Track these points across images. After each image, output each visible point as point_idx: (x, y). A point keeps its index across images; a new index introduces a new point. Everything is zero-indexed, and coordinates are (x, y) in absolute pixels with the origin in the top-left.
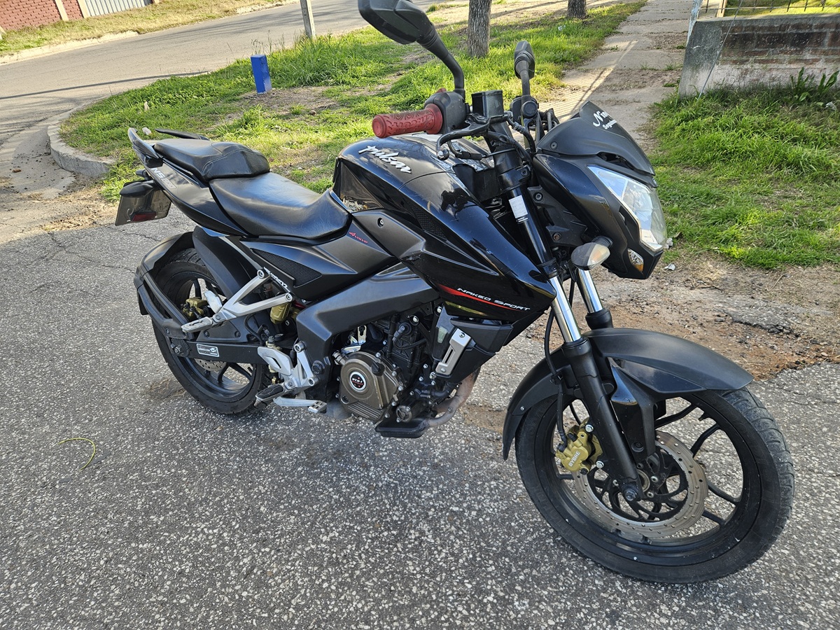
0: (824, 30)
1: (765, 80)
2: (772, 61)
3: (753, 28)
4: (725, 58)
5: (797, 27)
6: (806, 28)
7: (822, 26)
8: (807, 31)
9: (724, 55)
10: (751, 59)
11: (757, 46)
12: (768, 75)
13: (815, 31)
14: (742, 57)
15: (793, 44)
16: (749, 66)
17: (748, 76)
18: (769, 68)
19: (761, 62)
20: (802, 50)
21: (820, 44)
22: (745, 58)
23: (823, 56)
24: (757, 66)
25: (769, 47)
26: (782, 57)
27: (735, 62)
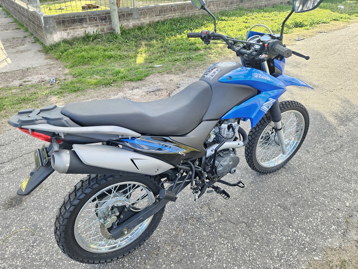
0: (86, 17)
1: (76, 35)
2: (75, 29)
3: (65, 18)
4: (60, 29)
5: (78, 16)
6: (80, 17)
7: (85, 16)
8: (81, 18)
9: (59, 28)
10: (68, 28)
11: (68, 24)
12: (76, 33)
13: (83, 17)
14: (65, 28)
15: (79, 22)
16: (69, 31)
17: (70, 34)
18: (75, 31)
19: (72, 29)
20: (82, 23)
21: (86, 21)
22: (66, 28)
23: (89, 25)
24: (71, 31)
25: (72, 24)
26: (78, 27)
27: (64, 30)
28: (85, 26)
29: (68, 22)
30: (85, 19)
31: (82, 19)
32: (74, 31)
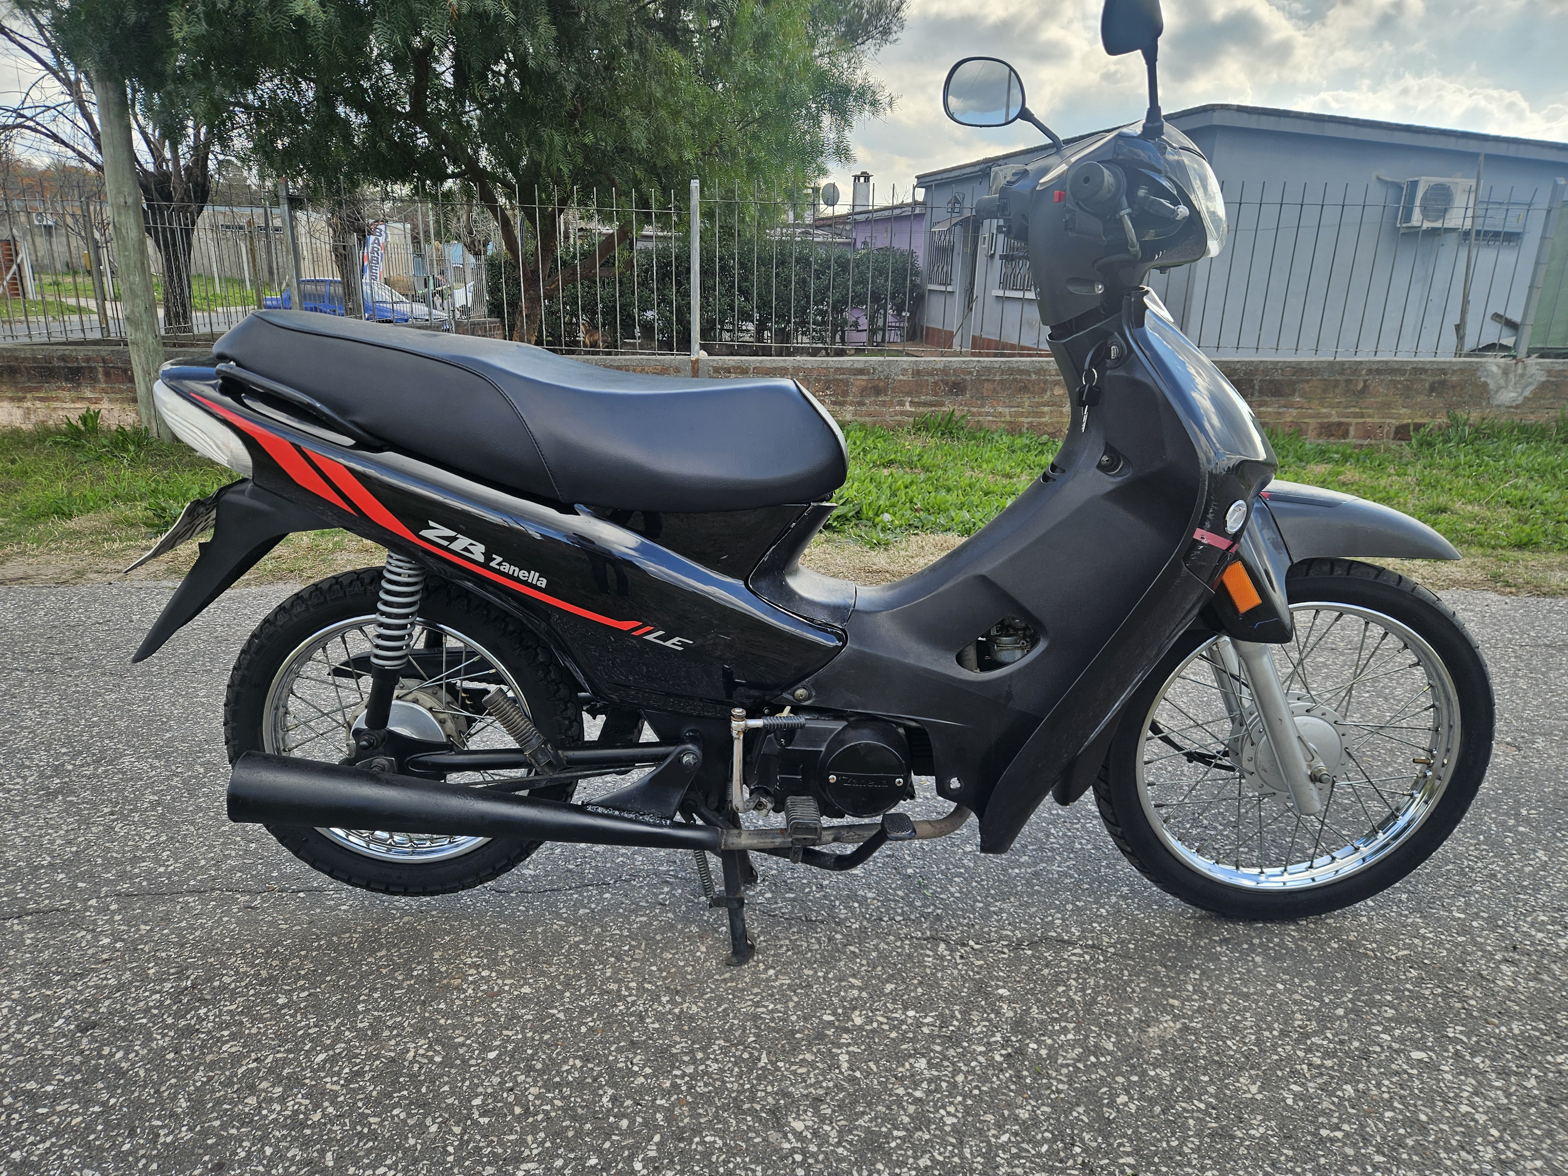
28: (89, 394)
29: (29, 373)
30: (92, 369)
31: (77, 368)
32: (48, 407)
